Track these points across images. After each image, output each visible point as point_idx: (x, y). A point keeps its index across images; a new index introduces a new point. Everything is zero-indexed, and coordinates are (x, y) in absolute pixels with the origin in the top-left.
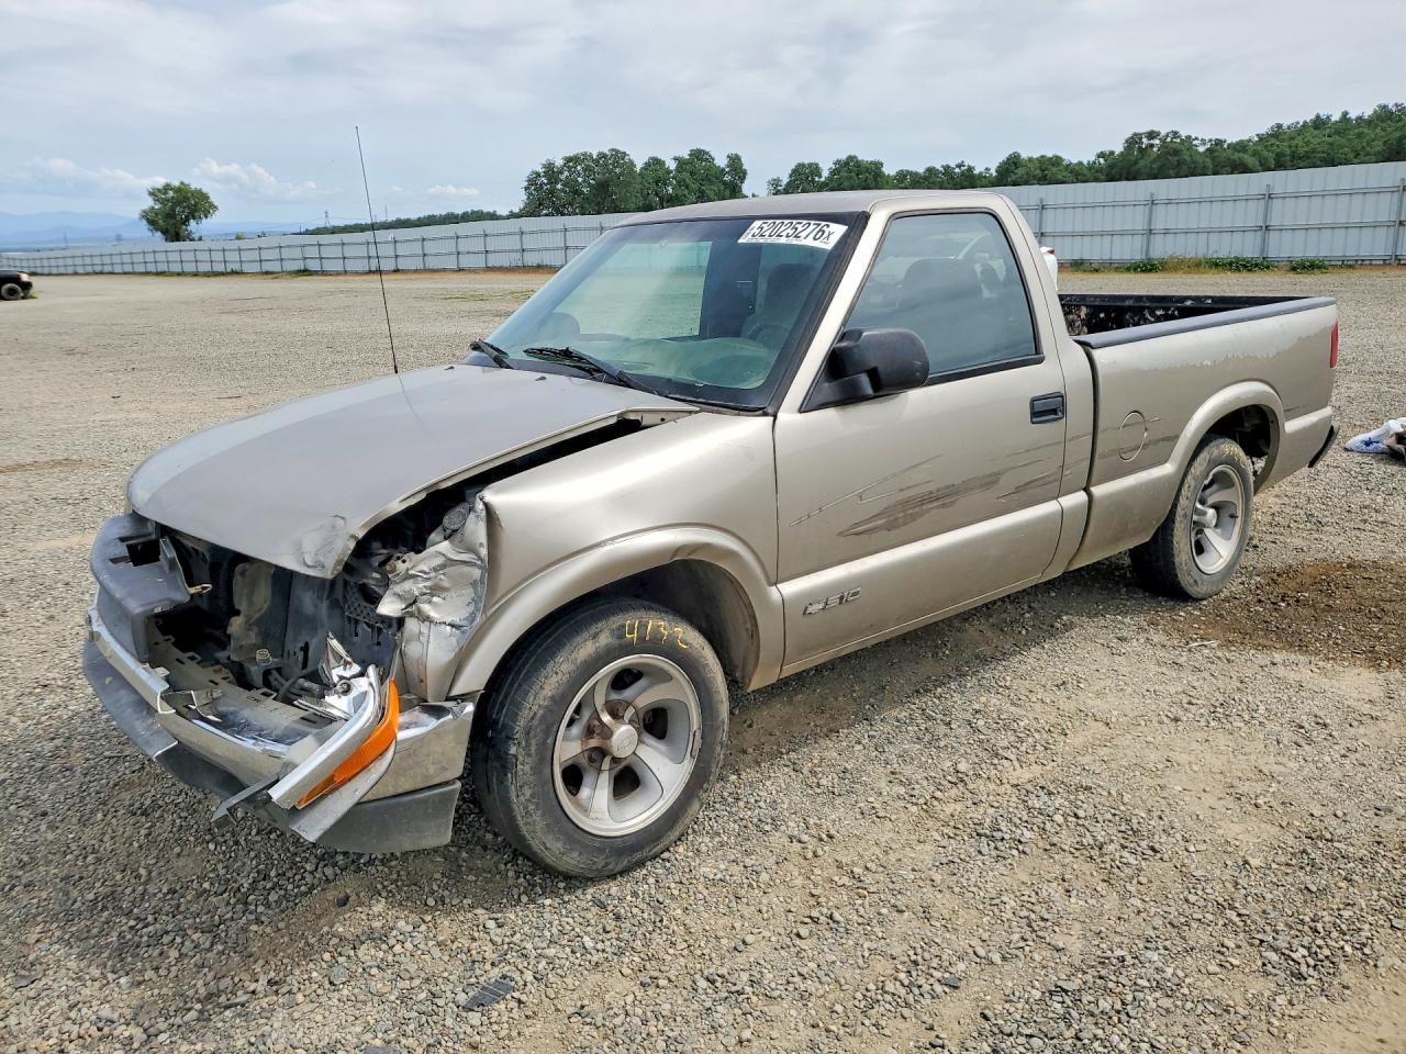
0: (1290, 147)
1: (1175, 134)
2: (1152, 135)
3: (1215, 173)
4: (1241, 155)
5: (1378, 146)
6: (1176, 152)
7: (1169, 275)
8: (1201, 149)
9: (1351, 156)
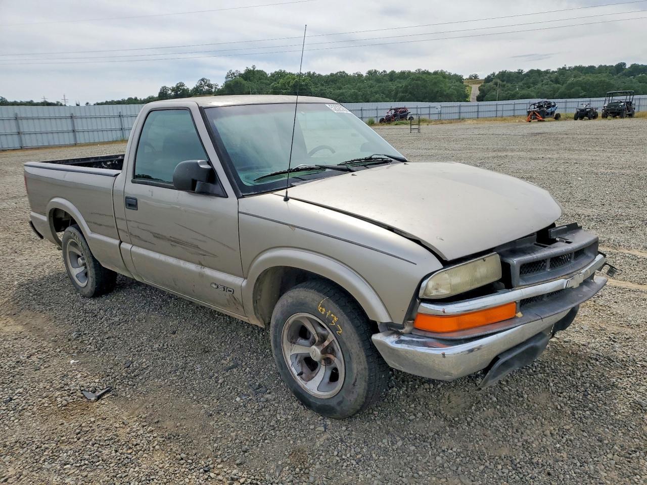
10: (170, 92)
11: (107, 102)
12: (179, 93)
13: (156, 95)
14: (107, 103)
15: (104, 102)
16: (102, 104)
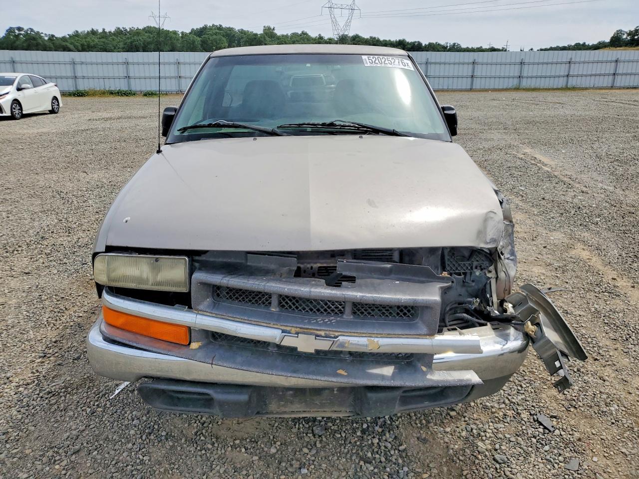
0: (86, 42)
1: (32, 30)
2: (19, 29)
3: (56, 50)
4: (66, 43)
5: (121, 45)
6: (34, 39)
7: (90, 98)
8: (46, 38)
9: (113, 48)
10: (625, 37)
11: (551, 47)
12: (636, 37)
13: (608, 40)
14: (551, 49)
15: (548, 47)
16: (546, 50)
